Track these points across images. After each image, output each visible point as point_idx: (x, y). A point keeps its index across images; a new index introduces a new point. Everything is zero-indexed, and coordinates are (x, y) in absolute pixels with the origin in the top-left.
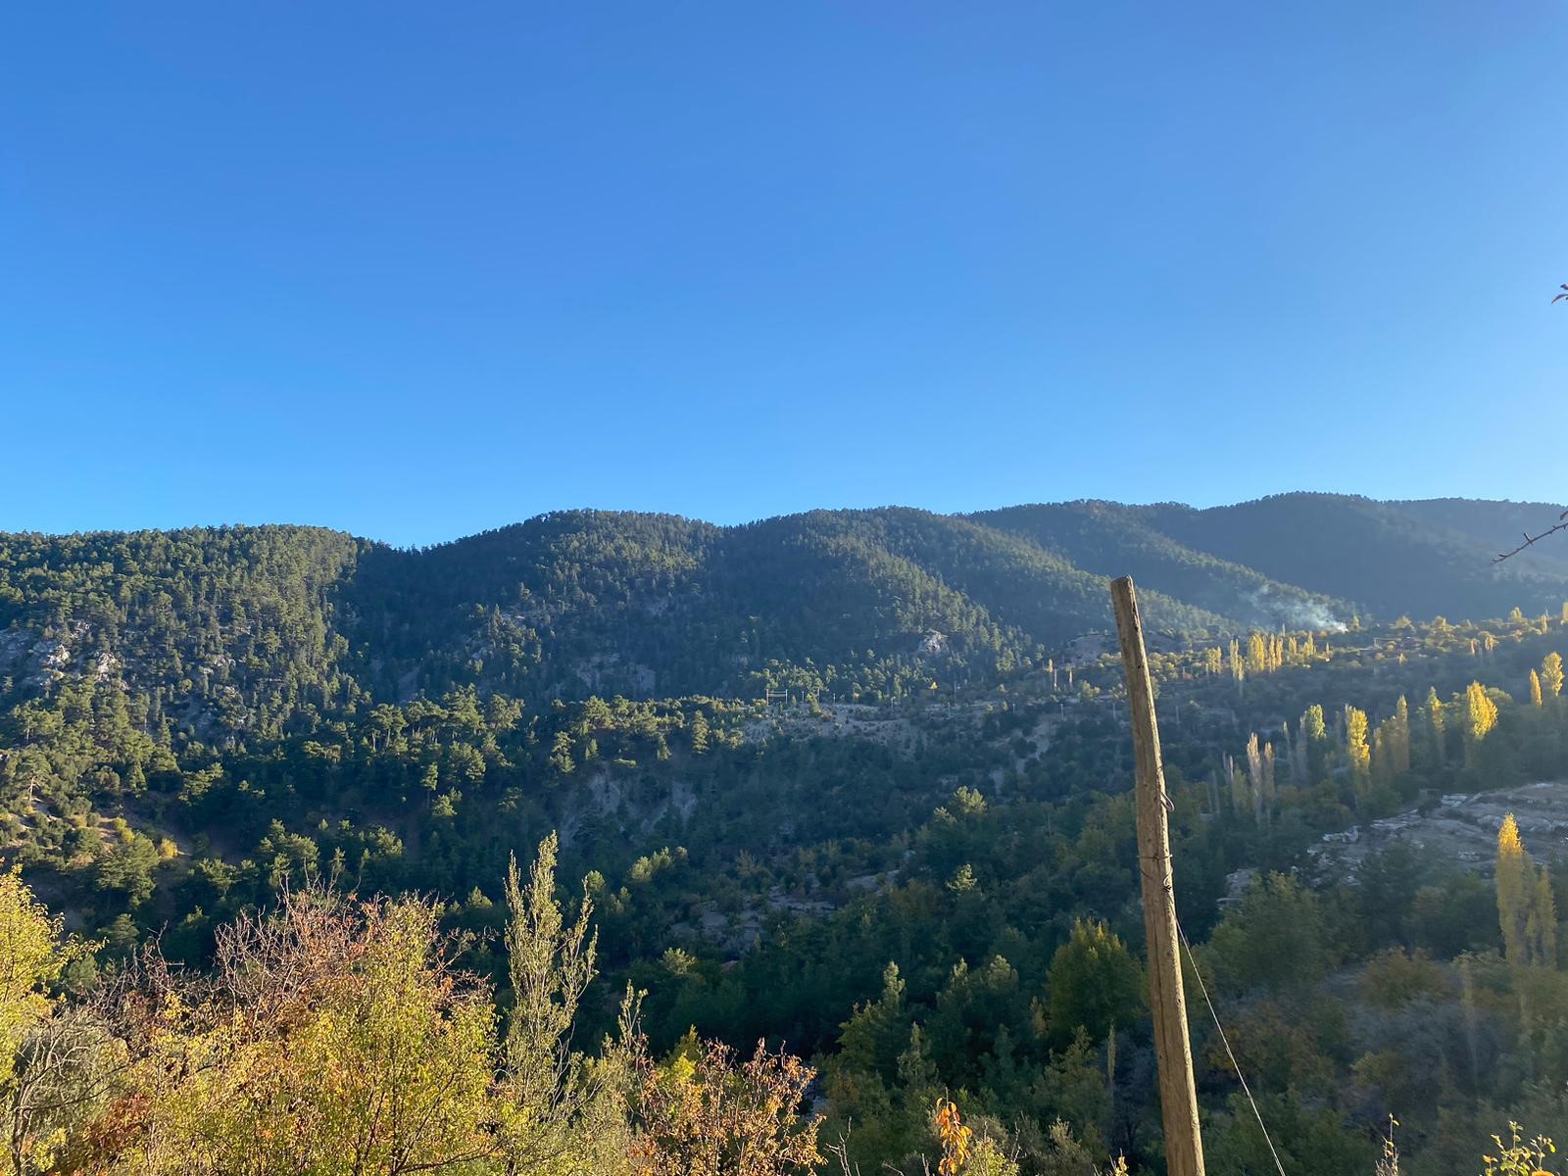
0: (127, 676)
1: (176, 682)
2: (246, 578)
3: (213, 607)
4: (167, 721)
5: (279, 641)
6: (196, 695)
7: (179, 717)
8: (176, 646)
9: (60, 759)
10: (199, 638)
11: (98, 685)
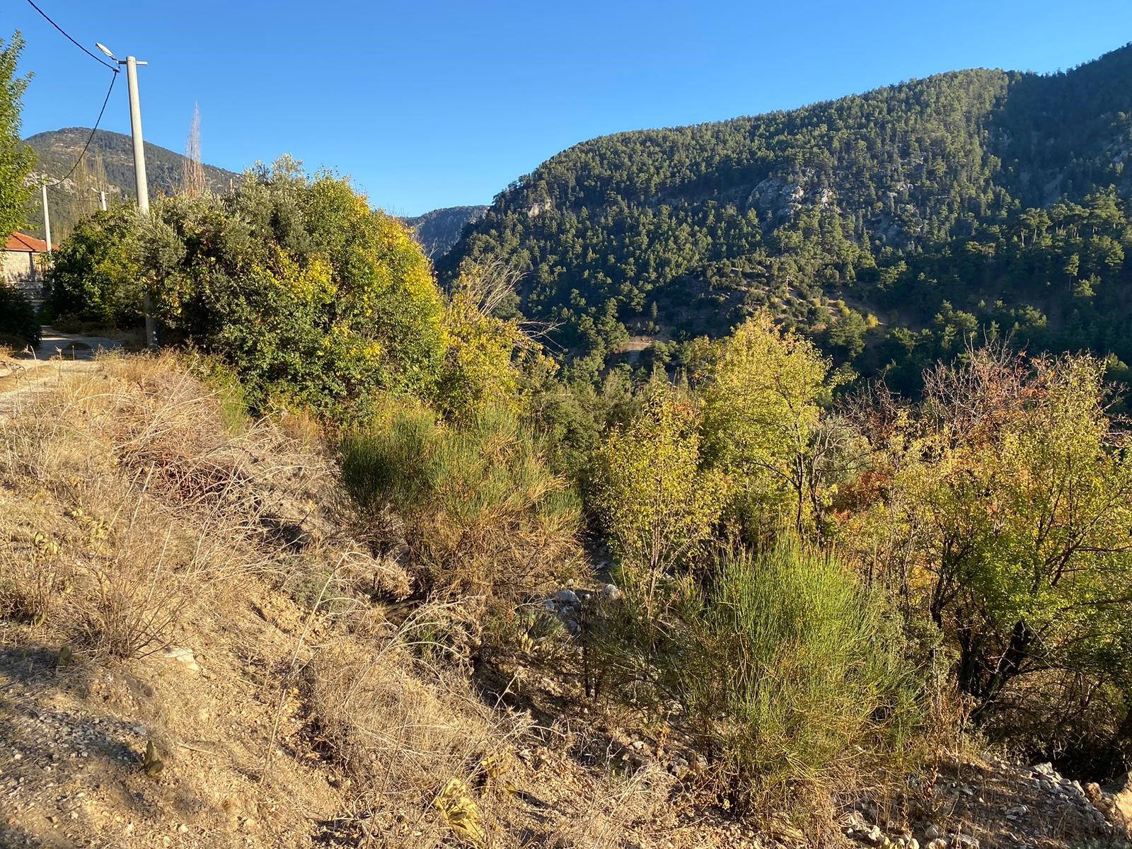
0: (839, 204)
1: (871, 204)
2: (919, 120)
3: (895, 146)
4: (867, 233)
5: (945, 166)
6: (886, 213)
7: (875, 229)
8: (871, 179)
9: (803, 262)
10: (886, 171)
11: (822, 211)
